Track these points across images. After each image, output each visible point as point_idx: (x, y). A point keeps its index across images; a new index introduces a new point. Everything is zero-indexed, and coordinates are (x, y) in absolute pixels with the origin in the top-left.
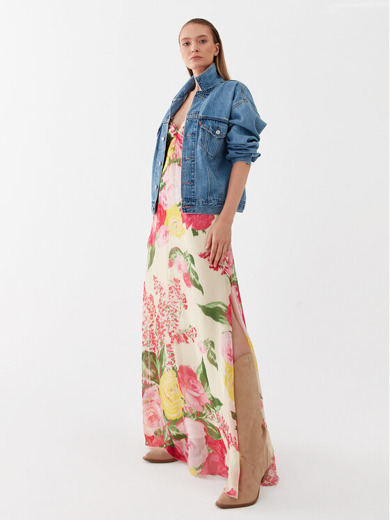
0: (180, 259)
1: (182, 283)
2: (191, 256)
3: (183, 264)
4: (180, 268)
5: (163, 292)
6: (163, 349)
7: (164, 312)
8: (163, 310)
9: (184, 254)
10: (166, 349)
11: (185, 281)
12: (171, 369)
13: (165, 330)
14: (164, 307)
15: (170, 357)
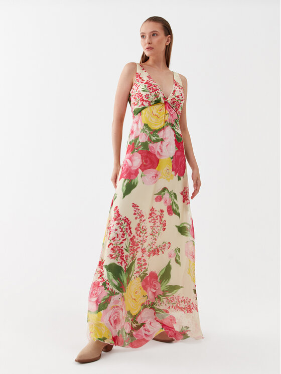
0: (166, 196)
1: (166, 213)
2: (175, 194)
3: (168, 200)
4: (166, 202)
5: (143, 219)
6: (133, 262)
7: (141, 234)
8: (141, 232)
9: (169, 193)
10: (136, 261)
11: (168, 211)
12: (138, 276)
13: (139, 247)
14: (142, 230)
15: (138, 267)
